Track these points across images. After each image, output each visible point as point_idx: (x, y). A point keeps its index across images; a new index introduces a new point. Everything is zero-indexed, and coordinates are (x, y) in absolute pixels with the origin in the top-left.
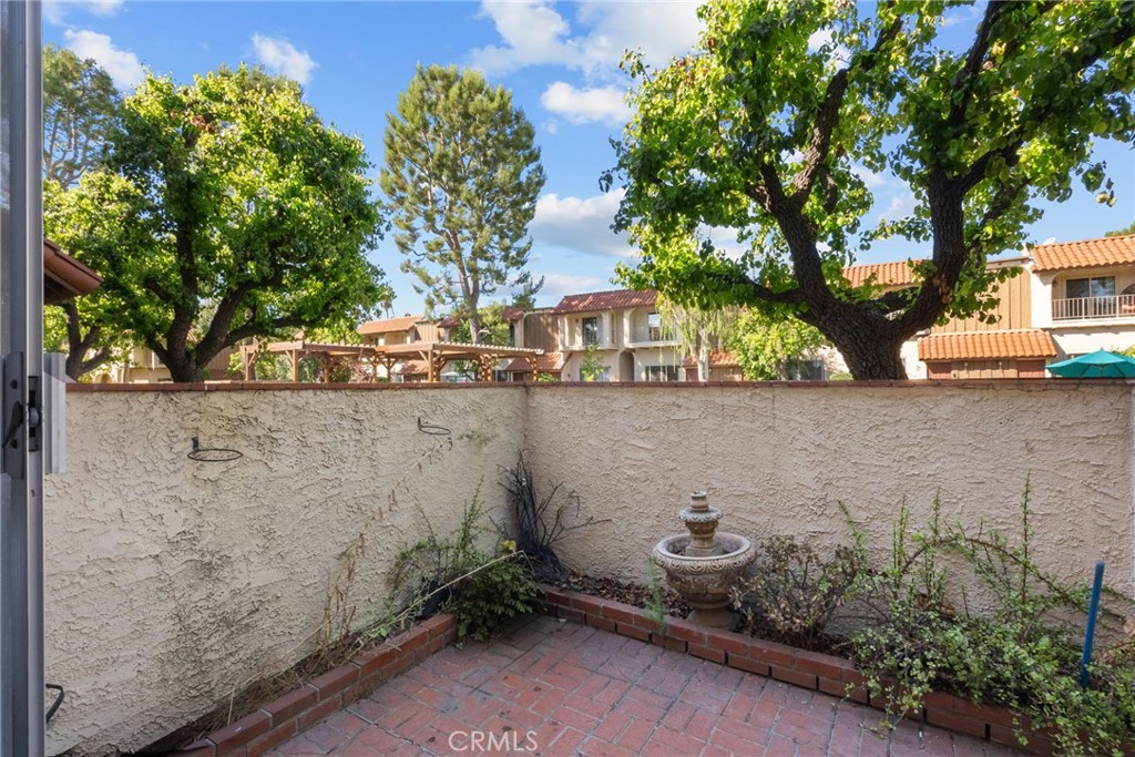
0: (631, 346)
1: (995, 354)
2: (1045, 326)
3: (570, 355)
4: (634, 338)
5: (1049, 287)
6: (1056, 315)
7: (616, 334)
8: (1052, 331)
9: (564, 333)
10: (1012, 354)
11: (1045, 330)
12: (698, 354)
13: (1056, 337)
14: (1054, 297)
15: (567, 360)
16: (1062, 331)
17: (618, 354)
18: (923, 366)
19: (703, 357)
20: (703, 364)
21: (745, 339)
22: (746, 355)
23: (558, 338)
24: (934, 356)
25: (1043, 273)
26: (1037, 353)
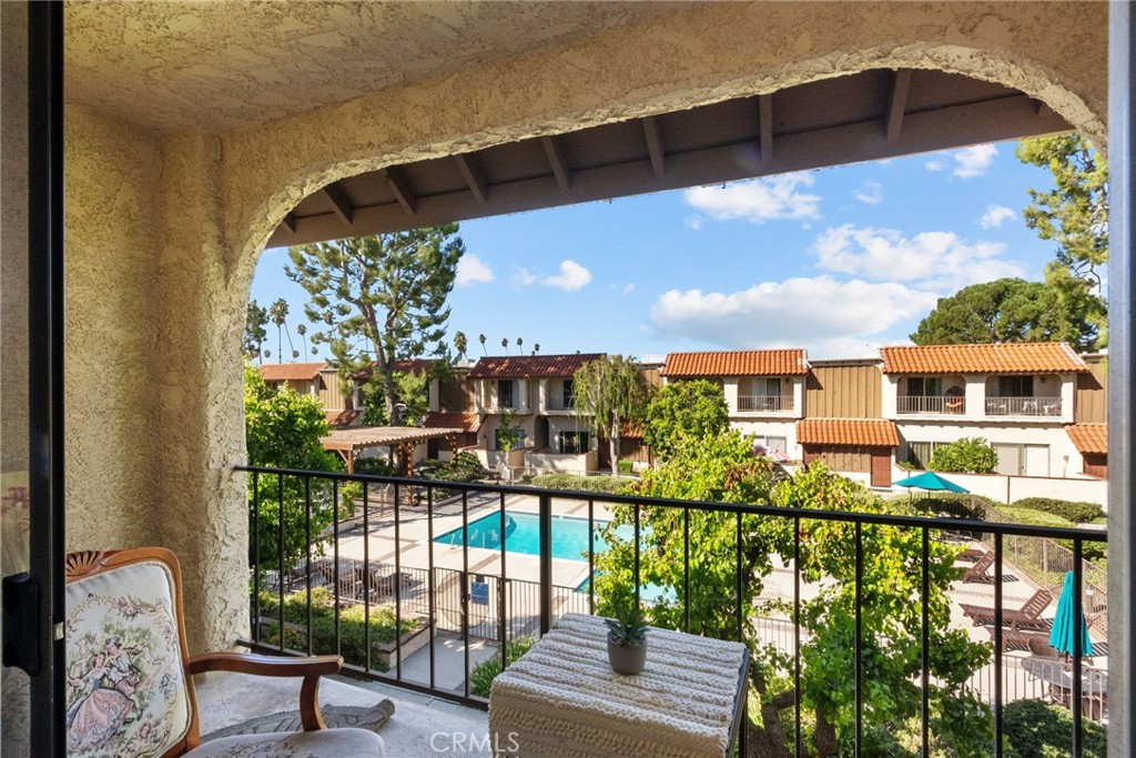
0: (546, 413)
1: (855, 442)
2: (892, 418)
3: (485, 417)
4: (549, 406)
5: (895, 385)
6: (900, 410)
7: (532, 400)
8: (897, 422)
9: (479, 393)
10: (867, 443)
11: (891, 421)
12: (610, 432)
13: (899, 426)
14: (899, 393)
15: (482, 422)
16: (904, 423)
17: (534, 418)
18: (800, 447)
19: (614, 434)
20: (614, 440)
21: (654, 422)
22: (654, 435)
23: (474, 397)
24: (809, 441)
25: (891, 375)
26: (886, 443)
